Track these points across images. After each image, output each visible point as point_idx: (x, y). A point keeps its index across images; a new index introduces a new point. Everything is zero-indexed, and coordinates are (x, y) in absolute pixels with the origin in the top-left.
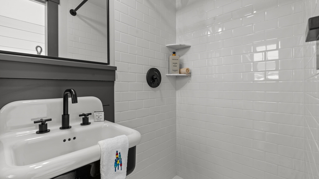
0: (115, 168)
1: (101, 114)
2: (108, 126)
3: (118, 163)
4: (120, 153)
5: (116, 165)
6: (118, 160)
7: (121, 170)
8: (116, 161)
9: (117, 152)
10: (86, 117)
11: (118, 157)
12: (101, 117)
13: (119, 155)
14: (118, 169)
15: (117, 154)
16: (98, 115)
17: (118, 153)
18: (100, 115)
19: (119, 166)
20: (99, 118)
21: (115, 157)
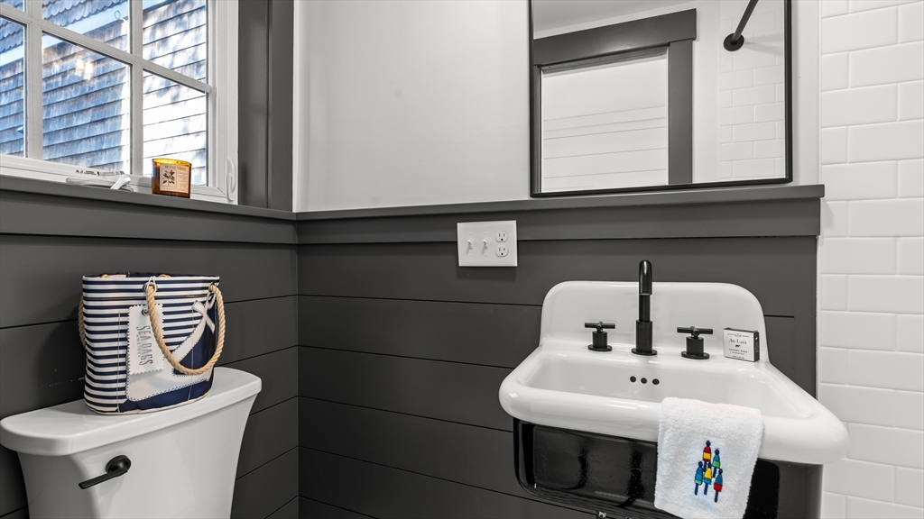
0: (697, 485)
1: (745, 339)
2: (753, 376)
3: (708, 474)
4: (717, 452)
5: (699, 476)
6: (710, 467)
7: (716, 500)
8: (702, 467)
9: (708, 443)
10: (696, 338)
11: (709, 461)
12: (743, 347)
13: (713, 454)
14: (705, 493)
15: (707, 450)
16: (734, 338)
17: (713, 448)
18: (741, 339)
19: (711, 487)
20: (737, 348)
21: (698, 455)
